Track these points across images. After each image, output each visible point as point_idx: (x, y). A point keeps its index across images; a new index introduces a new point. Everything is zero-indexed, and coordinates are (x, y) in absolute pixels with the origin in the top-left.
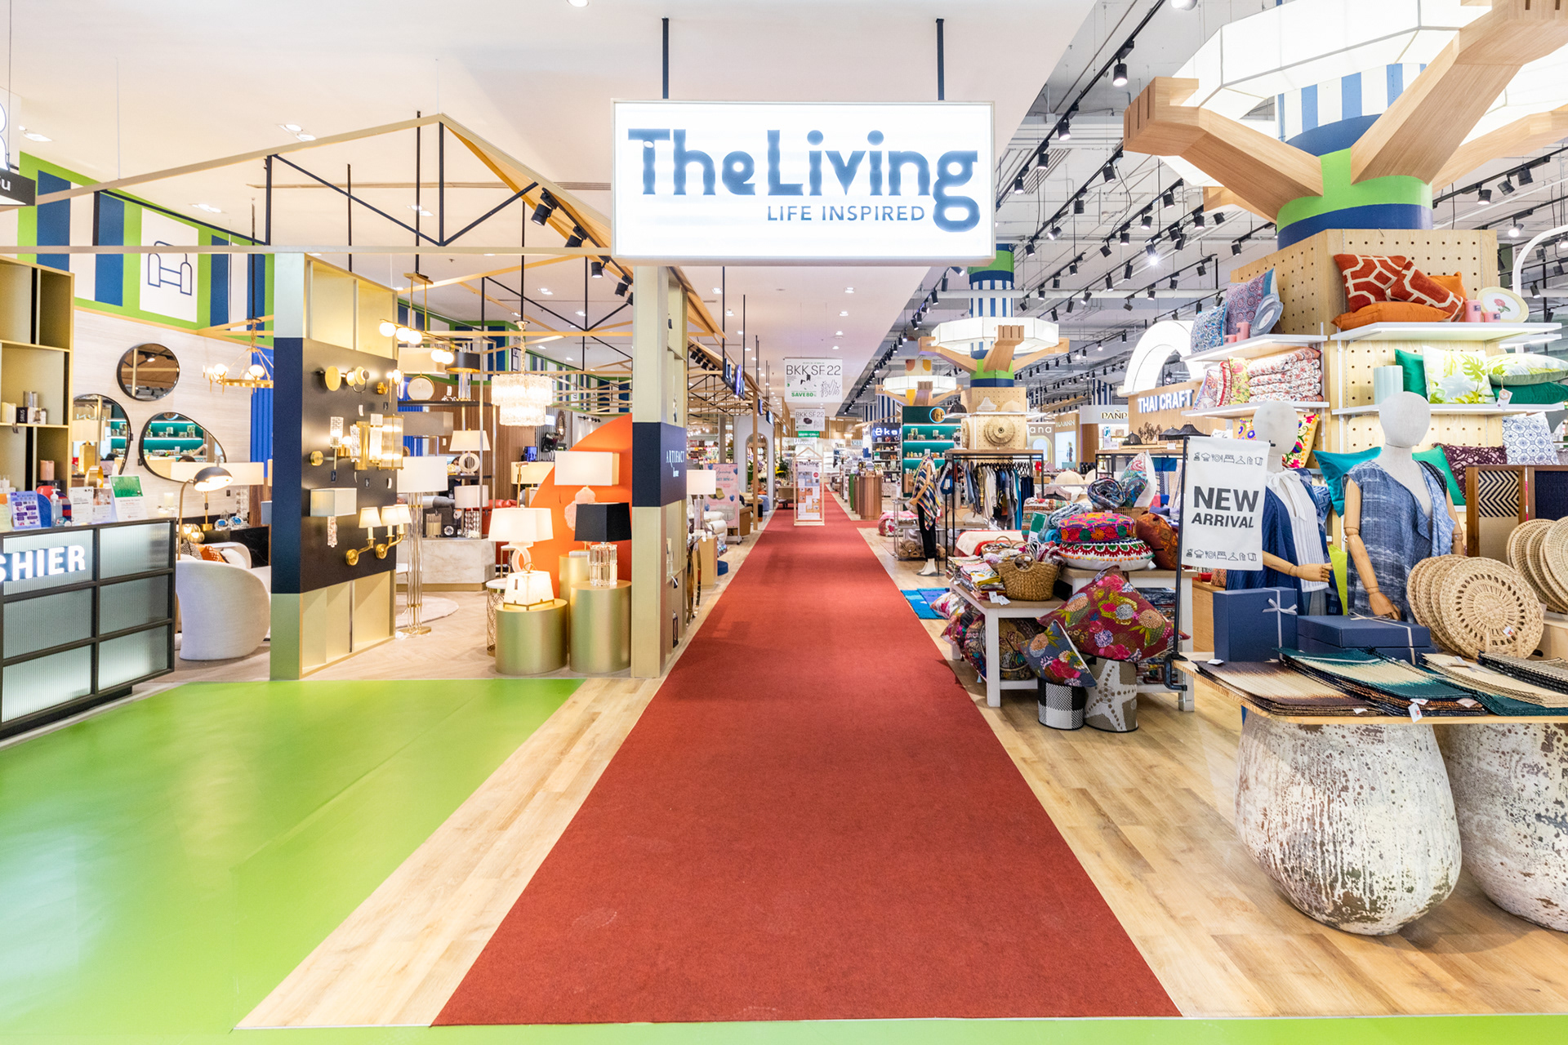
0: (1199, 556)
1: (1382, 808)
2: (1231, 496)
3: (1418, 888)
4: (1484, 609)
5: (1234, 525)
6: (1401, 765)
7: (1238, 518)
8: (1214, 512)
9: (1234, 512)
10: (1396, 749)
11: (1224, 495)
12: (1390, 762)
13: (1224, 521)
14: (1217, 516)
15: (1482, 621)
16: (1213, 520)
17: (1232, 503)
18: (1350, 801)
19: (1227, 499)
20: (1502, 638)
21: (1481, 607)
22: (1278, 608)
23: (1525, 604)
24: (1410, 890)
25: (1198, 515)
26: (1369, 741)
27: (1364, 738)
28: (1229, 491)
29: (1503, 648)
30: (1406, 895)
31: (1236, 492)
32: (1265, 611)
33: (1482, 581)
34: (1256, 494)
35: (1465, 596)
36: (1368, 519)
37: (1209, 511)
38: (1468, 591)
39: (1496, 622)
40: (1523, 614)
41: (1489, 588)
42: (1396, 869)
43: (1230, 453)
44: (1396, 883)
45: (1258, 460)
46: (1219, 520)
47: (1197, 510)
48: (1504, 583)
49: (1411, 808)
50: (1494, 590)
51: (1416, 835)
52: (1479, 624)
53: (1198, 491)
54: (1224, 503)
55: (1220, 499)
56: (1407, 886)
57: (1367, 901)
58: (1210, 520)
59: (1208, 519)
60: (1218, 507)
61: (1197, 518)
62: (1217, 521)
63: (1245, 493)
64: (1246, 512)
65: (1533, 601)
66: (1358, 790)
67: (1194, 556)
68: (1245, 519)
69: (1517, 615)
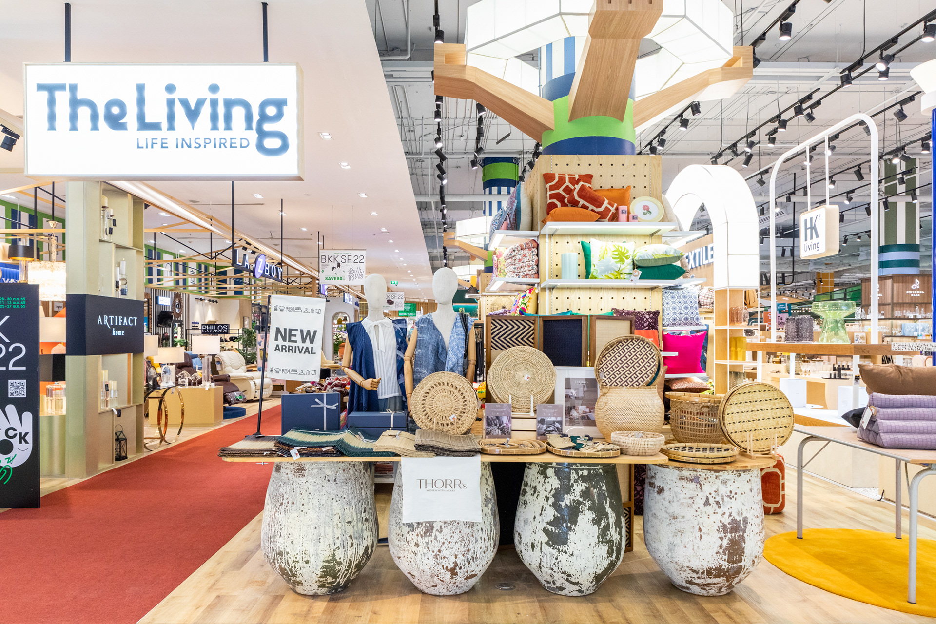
0: (278, 372)
1: (296, 514)
2: (298, 333)
3: (312, 560)
4: (439, 404)
5: (300, 352)
6: (312, 489)
7: (303, 347)
8: (287, 344)
9: (300, 344)
10: (311, 480)
11: (293, 333)
12: (305, 487)
13: (294, 350)
14: (289, 346)
15: (436, 412)
16: (287, 349)
17: (298, 338)
18: (282, 511)
19: (295, 336)
20: (448, 422)
21: (438, 402)
22: (324, 405)
23: (468, 401)
24: (307, 562)
25: (278, 346)
26: (298, 476)
27: (296, 474)
28: (296, 330)
29: (447, 428)
30: (305, 565)
31: (302, 331)
32: (312, 406)
33: (442, 387)
34: (315, 332)
35: (429, 396)
36: (419, 351)
37: (284, 343)
38: (431, 393)
39: (445, 412)
40: (465, 407)
41: (446, 391)
42: (299, 549)
43: (298, 306)
44: (299, 557)
45: (318, 310)
46: (290, 349)
47: (277, 343)
48: (456, 388)
49: (312, 515)
50: (449, 393)
51: (313, 530)
52: (435, 413)
53: (278, 330)
54: (293, 338)
55: (290, 335)
56: (305, 559)
57: (288, 569)
58: (285, 349)
59: (283, 348)
60: (290, 341)
61: (277, 348)
62: (289, 349)
63: (308, 332)
64: (308, 344)
65: (473, 399)
66: (287, 504)
67: (275, 372)
68: (307, 348)
69: (461, 407)
